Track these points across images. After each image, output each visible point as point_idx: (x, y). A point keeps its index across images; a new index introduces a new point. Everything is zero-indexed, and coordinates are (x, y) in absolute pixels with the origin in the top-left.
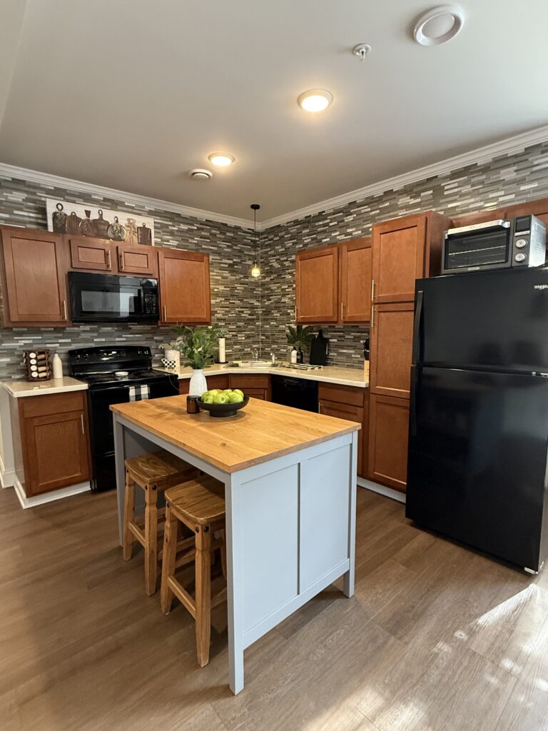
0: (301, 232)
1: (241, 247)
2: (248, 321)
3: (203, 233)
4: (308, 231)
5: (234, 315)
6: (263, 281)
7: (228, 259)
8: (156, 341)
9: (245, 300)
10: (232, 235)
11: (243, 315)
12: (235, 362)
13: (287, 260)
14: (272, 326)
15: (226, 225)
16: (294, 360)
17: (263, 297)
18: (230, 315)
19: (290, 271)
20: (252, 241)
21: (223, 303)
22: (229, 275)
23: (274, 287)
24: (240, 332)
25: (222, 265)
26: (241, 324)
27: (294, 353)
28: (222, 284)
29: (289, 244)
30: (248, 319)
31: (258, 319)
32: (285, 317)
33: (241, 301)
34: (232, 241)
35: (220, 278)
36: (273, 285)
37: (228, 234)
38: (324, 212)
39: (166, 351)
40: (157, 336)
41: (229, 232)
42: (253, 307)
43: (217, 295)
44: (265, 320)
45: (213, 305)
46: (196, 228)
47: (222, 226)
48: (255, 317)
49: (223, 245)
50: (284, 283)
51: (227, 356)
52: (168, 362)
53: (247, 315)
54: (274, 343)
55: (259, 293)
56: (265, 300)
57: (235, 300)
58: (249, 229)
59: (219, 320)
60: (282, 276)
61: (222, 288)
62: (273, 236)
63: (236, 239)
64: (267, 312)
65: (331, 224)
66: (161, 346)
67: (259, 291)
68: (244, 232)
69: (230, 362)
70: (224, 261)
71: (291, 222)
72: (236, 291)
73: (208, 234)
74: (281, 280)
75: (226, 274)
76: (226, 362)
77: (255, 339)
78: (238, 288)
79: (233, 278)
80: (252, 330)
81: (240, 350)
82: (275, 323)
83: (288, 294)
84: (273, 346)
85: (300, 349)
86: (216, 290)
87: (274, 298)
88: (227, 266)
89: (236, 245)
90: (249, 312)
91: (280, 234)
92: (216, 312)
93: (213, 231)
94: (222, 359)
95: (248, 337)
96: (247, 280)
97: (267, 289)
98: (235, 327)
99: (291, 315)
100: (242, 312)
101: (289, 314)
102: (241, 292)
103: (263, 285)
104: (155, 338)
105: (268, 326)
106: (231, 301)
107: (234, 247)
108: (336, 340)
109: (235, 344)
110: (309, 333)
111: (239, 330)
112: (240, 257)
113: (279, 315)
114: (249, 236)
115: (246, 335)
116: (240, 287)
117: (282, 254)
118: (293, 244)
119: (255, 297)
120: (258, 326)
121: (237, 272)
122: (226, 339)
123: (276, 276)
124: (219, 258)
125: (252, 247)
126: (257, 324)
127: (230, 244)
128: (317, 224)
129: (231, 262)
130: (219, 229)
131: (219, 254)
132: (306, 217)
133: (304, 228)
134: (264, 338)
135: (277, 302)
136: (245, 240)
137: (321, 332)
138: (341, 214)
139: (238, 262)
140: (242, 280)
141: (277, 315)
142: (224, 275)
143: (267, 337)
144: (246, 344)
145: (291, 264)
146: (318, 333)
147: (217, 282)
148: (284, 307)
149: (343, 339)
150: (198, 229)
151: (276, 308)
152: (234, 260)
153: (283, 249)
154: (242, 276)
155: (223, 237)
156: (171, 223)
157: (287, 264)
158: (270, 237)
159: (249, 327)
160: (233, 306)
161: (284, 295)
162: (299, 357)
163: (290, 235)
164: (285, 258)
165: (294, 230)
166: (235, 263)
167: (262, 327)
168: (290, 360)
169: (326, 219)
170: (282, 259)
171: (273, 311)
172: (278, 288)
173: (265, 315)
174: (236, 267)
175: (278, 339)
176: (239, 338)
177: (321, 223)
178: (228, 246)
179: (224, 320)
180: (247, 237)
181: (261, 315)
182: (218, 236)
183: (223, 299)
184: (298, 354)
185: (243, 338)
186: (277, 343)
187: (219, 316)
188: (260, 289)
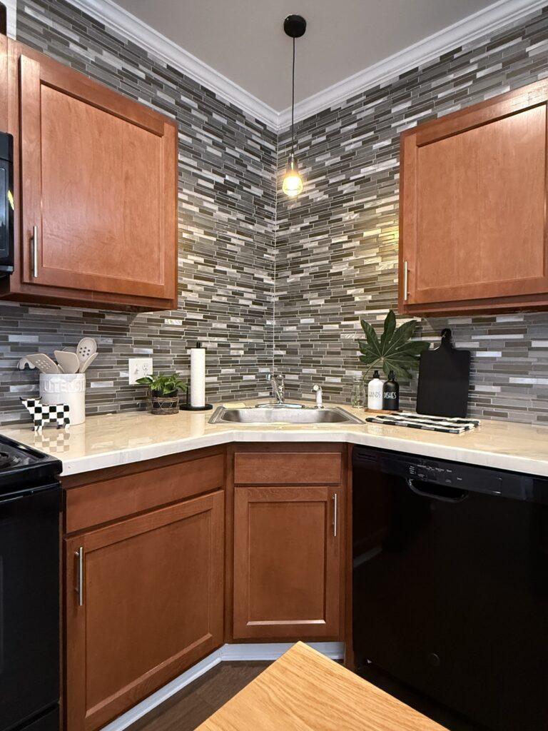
0: (390, 112)
1: (241, 155)
2: (253, 317)
3: (159, 94)
4: (408, 104)
5: (224, 299)
6: (281, 233)
7: (214, 172)
8: (17, 348)
9: (246, 270)
10: (224, 121)
11: (241, 302)
12: (229, 406)
13: (344, 182)
14: (303, 329)
15: (212, 95)
16: (376, 402)
17: (280, 267)
18: (215, 298)
19: (354, 203)
20: (263, 148)
21: (200, 267)
22: (215, 207)
23: (308, 243)
24: (235, 337)
25: (201, 182)
26: (239, 320)
27: (376, 386)
28: (200, 226)
29: (351, 145)
30: (253, 313)
31: (269, 313)
32: (338, 306)
33: (240, 269)
34: (225, 135)
35: (196, 209)
36: (310, 239)
37: (215, 116)
38: (459, 49)
39: (44, 377)
40: (18, 332)
41: (219, 113)
42: (261, 288)
43: (189, 247)
44: (284, 314)
45: (182, 270)
46: (143, 76)
47: (204, 95)
48: (263, 308)
49: (205, 137)
50: (336, 232)
51: (209, 390)
52: (45, 410)
53: (249, 303)
54: (307, 362)
55: (273, 259)
56: (289, 273)
57: (228, 267)
58: (257, 121)
59: (191, 306)
60: (332, 218)
61: (198, 233)
62: (310, 137)
63: (232, 133)
64: (293, 298)
65: (479, 75)
66: (27, 360)
67: (272, 254)
68: (247, 124)
69: (215, 406)
70: (205, 173)
71: (360, 96)
72: (229, 246)
73: (173, 102)
74: (328, 227)
75: (210, 204)
76: (208, 407)
77: (264, 355)
78: (233, 241)
79: (225, 216)
80: (258, 335)
81: (235, 379)
82: (312, 321)
83: (350, 254)
84: (305, 371)
85: (391, 377)
86: (185, 235)
87: (310, 268)
88: (211, 186)
89: (233, 148)
90: (254, 296)
91: (327, 130)
92: (185, 288)
93: (183, 98)
94: (198, 398)
95: (250, 350)
96: (251, 227)
97: (294, 249)
98: (224, 326)
99: (357, 299)
100: (241, 294)
101: (351, 298)
102: (238, 249)
103: (281, 242)
104: (12, 338)
105: (294, 328)
106: (218, 267)
107: (228, 150)
108: (497, 354)
109: (225, 363)
110: (410, 340)
111: (234, 334)
112: (238, 174)
113: (322, 302)
114: (256, 136)
115: (246, 345)
116: (237, 240)
117: (333, 170)
118: (365, 142)
119: (266, 266)
120: (269, 328)
121: (232, 205)
122: (209, 352)
123: (316, 218)
124: (194, 163)
125: (263, 160)
126: (268, 323)
127: (220, 141)
128: (434, 84)
129: (221, 180)
130: (197, 98)
131: (196, 155)
132: (401, 77)
133: (396, 101)
134: (283, 353)
135: (317, 275)
136: (249, 142)
137: (447, 334)
138: (519, 40)
139: (235, 185)
140: (243, 225)
141: (317, 301)
142: (206, 204)
143: (292, 352)
144: (246, 364)
145: (358, 188)
146: (438, 339)
147: (189, 217)
148: (334, 284)
149: (525, 349)
150: (149, 80)
151: (314, 288)
152: (227, 178)
153: (338, 159)
154: (242, 217)
155: (205, 119)
156: (76, 38)
157: (346, 189)
158: (301, 141)
159: (254, 328)
160: (221, 279)
161: (336, 258)
162: (391, 396)
163: (355, 126)
164: (343, 177)
165: (368, 111)
166: (227, 186)
167: (279, 330)
168: (363, 403)
169: (467, 64)
170: (331, 181)
171: (305, 296)
172: (321, 243)
173: (286, 304)
174: (230, 193)
175: (320, 354)
176: (233, 353)
177: (452, 77)
178: (215, 144)
179: (203, 308)
180: (254, 138)
181: (276, 304)
182: (193, 112)
183: (201, 260)
184: (386, 389)
185: (242, 352)
186: (316, 364)
187: (192, 297)
188: (276, 252)
